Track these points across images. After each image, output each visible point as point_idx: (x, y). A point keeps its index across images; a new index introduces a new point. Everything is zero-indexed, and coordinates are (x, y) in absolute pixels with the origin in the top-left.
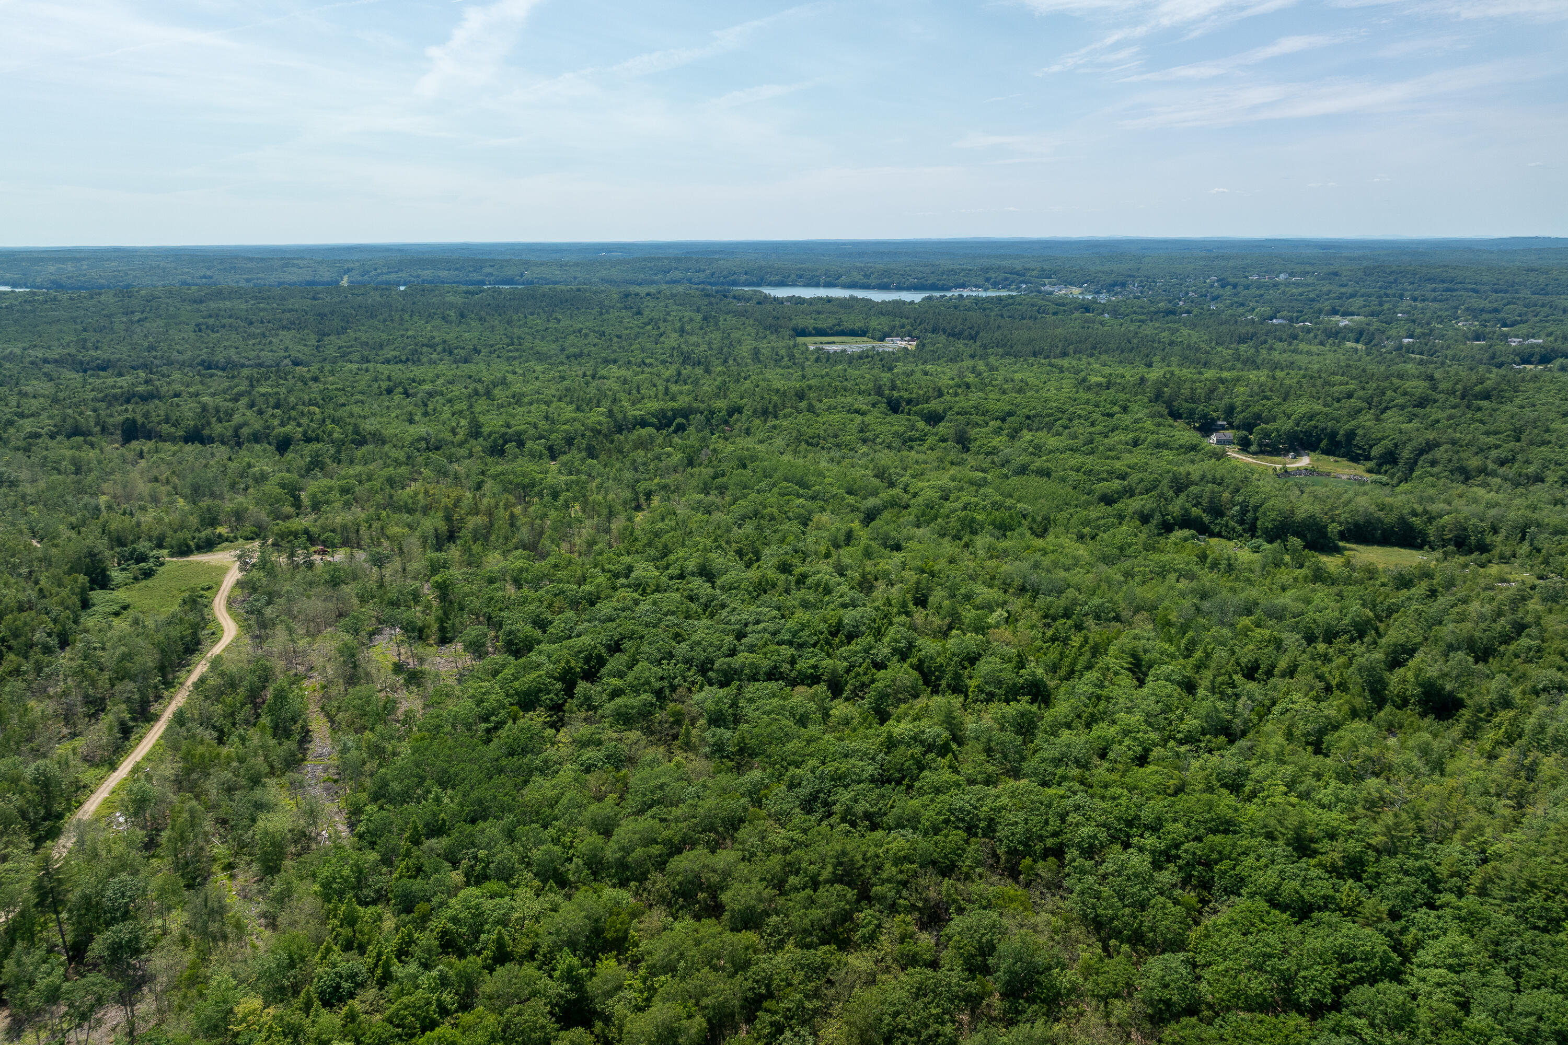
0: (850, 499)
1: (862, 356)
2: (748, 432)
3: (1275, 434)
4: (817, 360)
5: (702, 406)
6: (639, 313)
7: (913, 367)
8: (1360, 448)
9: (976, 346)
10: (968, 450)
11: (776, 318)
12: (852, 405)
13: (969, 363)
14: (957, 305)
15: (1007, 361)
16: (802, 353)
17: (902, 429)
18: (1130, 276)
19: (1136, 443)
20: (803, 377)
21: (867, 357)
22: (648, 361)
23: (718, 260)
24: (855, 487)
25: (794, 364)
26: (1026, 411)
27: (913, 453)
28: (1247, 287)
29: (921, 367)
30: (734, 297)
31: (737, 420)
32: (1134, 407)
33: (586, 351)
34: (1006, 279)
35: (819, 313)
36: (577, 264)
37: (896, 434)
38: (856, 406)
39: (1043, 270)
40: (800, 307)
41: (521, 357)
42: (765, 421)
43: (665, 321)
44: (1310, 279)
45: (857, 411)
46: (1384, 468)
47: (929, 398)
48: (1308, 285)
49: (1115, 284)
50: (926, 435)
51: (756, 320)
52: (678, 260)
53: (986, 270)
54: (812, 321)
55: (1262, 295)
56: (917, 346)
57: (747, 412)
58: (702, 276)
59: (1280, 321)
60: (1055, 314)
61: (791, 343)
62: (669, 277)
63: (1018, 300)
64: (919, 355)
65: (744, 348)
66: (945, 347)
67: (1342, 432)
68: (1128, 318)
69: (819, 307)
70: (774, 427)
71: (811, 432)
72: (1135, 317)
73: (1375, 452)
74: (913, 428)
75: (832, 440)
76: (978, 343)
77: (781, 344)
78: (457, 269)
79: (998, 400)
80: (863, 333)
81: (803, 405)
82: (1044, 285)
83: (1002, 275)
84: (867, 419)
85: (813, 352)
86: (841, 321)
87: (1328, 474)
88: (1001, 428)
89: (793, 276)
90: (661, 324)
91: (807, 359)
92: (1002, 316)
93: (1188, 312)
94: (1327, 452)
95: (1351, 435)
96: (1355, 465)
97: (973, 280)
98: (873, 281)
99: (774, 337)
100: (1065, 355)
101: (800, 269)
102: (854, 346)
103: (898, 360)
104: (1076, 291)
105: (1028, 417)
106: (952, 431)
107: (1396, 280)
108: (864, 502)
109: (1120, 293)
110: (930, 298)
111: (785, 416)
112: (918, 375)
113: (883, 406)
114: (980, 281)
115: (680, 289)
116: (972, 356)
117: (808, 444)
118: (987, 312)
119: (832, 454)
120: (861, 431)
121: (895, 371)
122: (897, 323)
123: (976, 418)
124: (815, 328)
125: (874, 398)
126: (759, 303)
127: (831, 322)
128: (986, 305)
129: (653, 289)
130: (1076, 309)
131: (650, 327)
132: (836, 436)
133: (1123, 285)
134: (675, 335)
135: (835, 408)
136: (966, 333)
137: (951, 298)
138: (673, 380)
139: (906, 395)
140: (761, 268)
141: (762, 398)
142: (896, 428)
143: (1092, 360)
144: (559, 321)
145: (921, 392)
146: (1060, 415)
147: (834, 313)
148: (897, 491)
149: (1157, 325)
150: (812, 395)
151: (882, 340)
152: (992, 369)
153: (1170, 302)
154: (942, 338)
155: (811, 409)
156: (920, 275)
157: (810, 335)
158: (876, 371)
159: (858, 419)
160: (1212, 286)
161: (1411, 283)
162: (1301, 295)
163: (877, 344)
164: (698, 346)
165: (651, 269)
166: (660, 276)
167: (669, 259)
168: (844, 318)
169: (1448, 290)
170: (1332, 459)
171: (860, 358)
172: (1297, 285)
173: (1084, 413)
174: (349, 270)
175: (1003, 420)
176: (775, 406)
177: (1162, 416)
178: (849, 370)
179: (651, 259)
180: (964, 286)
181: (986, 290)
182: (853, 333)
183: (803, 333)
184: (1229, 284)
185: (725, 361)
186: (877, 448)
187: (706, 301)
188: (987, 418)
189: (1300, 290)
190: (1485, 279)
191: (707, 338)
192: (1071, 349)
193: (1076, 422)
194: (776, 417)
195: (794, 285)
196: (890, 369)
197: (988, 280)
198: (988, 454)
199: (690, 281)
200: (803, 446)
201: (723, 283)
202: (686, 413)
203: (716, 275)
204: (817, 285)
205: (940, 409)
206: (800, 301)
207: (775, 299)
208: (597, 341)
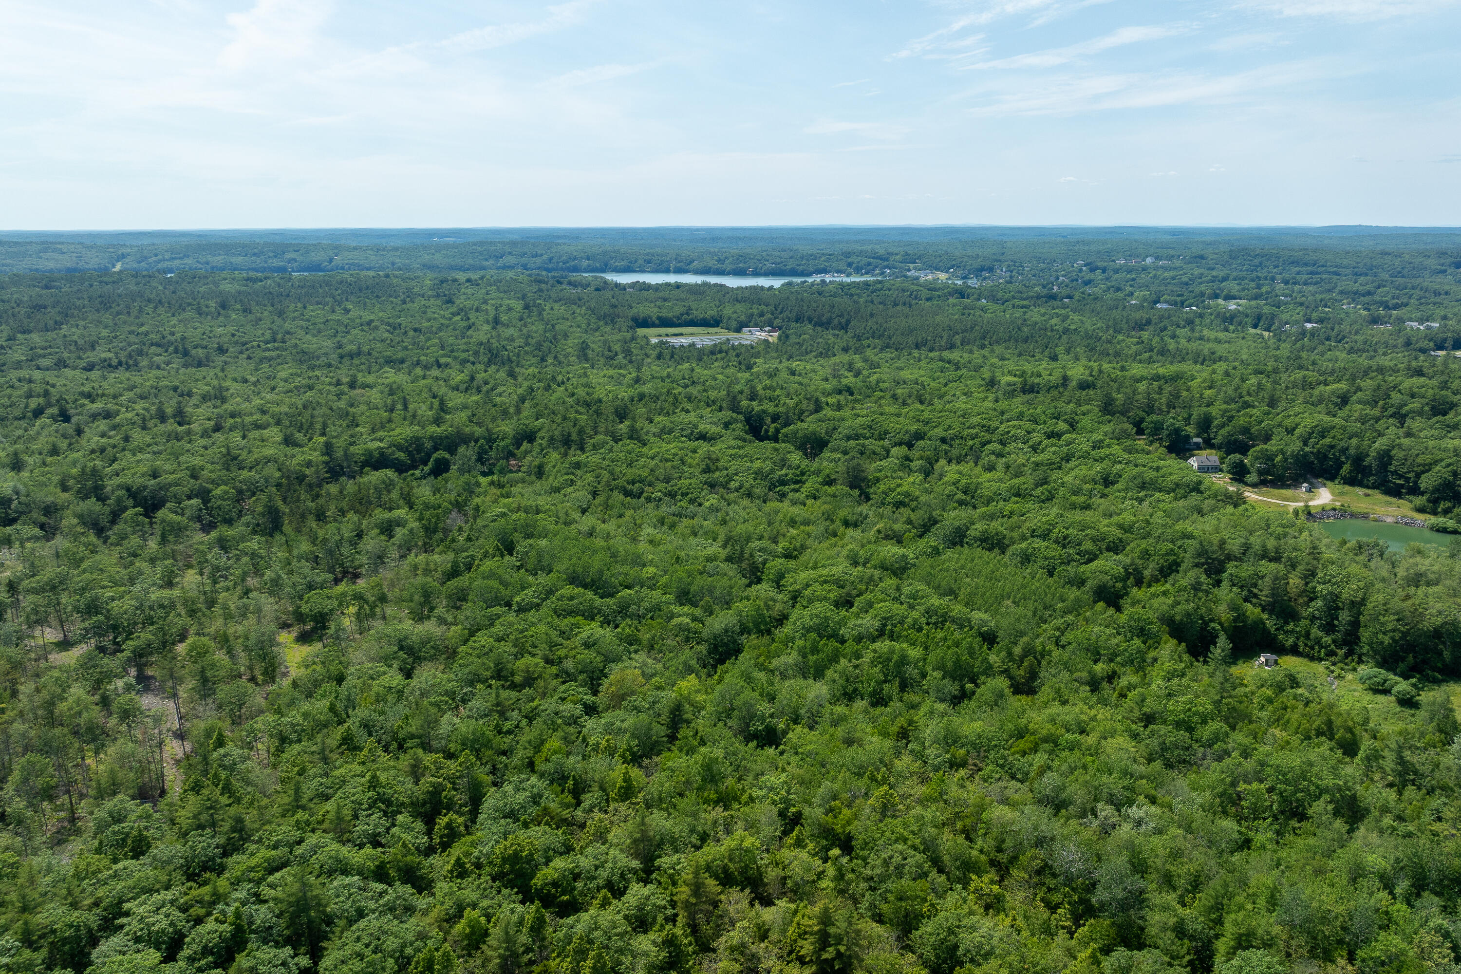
0: (683, 615)
1: (714, 351)
2: (540, 473)
3: (1279, 458)
4: (659, 357)
5: (478, 431)
6: (450, 301)
7: (775, 364)
8: (1401, 477)
9: (847, 338)
10: (868, 499)
11: (614, 306)
12: (696, 426)
13: (845, 358)
14: (821, 290)
15: (888, 355)
16: (642, 348)
17: (768, 466)
18: (996, 260)
19: (1107, 481)
20: (637, 380)
21: (721, 352)
22: (443, 360)
23: (559, 244)
24: (693, 588)
25: (631, 362)
26: (939, 432)
27: (787, 503)
28: (1116, 271)
29: (786, 364)
30: (570, 283)
31: (526, 452)
32: (1085, 422)
33: (365, 349)
34: (869, 264)
35: (665, 300)
36: (396, 249)
37: (758, 473)
38: (701, 427)
39: (907, 254)
40: (645, 293)
41: (279, 356)
42: (566, 455)
43: (477, 310)
44: (1178, 263)
45: (703, 437)
46: (1442, 506)
47: (802, 412)
48: (1175, 269)
49: (982, 269)
50: (803, 473)
51: (589, 308)
52: (513, 244)
53: (848, 255)
54: (657, 309)
55: (1134, 280)
56: (779, 338)
57: (541, 441)
58: (538, 261)
59: (1165, 306)
60: (928, 299)
61: (629, 335)
62: (501, 263)
63: (887, 285)
64: (782, 350)
65: (570, 342)
66: (813, 338)
67: (1373, 454)
68: (1009, 304)
69: (665, 294)
70: (578, 465)
71: (631, 473)
72: (1017, 302)
73: (1427, 482)
74: (783, 463)
75: (661, 486)
76: (850, 334)
77: (615, 337)
78: (255, 254)
79: (898, 415)
80: (714, 323)
81: (623, 427)
82: (909, 270)
83: (865, 260)
84: (717, 448)
85: (654, 347)
86: (690, 309)
87: (1365, 516)
88: (908, 459)
89: (640, 262)
90: (473, 316)
91: (647, 356)
92: (872, 302)
93: (1070, 297)
94: (1351, 481)
95: (1385, 457)
96: (1394, 500)
97: (835, 265)
98: (728, 266)
99: (608, 329)
100: (951, 347)
101: (648, 254)
102: (704, 338)
103: (757, 355)
104: (942, 276)
105: (943, 440)
106: (841, 468)
107: (1261, 264)
108: (709, 621)
109: (989, 278)
110: (790, 284)
111: (595, 447)
112: (784, 374)
113: (739, 427)
114: (842, 266)
115: (510, 274)
116: (845, 350)
117: (627, 493)
118: (855, 297)
119: (664, 509)
120: (707, 470)
121: (755, 370)
122: (755, 311)
123: (872, 444)
124: (659, 318)
125: (727, 414)
126: (597, 290)
127: (678, 310)
128: (853, 291)
129: (474, 276)
130: (951, 294)
131: (457, 318)
132: (667, 480)
133: (991, 270)
134: (487, 327)
135: (670, 432)
136: (836, 322)
137: (813, 284)
138: (463, 387)
139: (770, 408)
140: (605, 253)
141: (565, 418)
142: (757, 464)
143: (985, 352)
144: (347, 311)
145: (791, 403)
146: (988, 437)
147: (683, 300)
148: (764, 589)
149: (1043, 311)
150: (641, 410)
151: (738, 330)
152: (874, 366)
153: (1044, 287)
154: (809, 328)
155: (634, 435)
156: (778, 260)
157: (654, 325)
158: (731, 371)
159: (704, 448)
160: (1081, 271)
161: (1276, 267)
162: (1173, 278)
163: (732, 335)
164: (513, 340)
165: (481, 253)
166: (491, 262)
167: (503, 243)
168: (694, 305)
169: (1312, 273)
170: (1361, 491)
171: (712, 353)
172: (1165, 268)
173: (1021, 433)
174: (123, 256)
175: (910, 446)
176: (581, 432)
177: (1128, 436)
178: (698, 370)
179: (482, 243)
180: (825, 271)
181: (848, 275)
182: (705, 323)
183: (645, 323)
184: (1097, 268)
185: (543, 360)
186: (732, 496)
187: (535, 288)
188: (887, 443)
189: (1172, 273)
190: (1345, 262)
191: (525, 331)
192: (957, 339)
193: (1011, 447)
194: (582, 449)
195: (642, 271)
196: (749, 367)
197: (850, 265)
198: (899, 505)
199: (525, 267)
200: (618, 497)
201: (562, 269)
202: (452, 443)
203: (554, 260)
204: (667, 271)
205: (821, 429)
206: (646, 287)
207: (617, 285)
208: (386, 335)
